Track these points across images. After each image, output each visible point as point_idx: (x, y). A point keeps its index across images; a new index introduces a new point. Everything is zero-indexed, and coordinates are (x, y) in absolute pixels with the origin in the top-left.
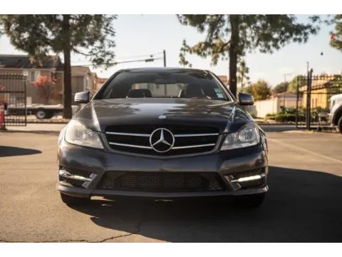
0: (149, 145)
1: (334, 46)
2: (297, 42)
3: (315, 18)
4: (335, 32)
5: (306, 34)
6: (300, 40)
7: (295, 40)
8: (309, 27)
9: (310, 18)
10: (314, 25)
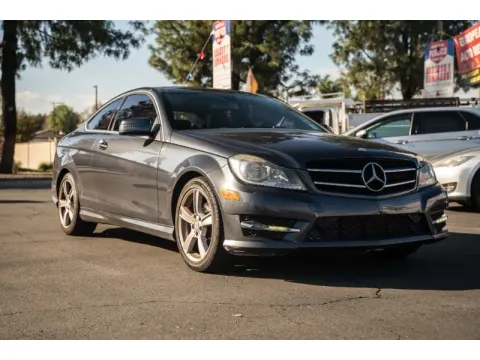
0: (363, 184)
1: (156, 66)
2: (113, 56)
3: (138, 25)
4: (156, 46)
5: (124, 46)
6: (117, 54)
7: (109, 52)
8: (128, 36)
9: (131, 22)
10: (137, 34)
